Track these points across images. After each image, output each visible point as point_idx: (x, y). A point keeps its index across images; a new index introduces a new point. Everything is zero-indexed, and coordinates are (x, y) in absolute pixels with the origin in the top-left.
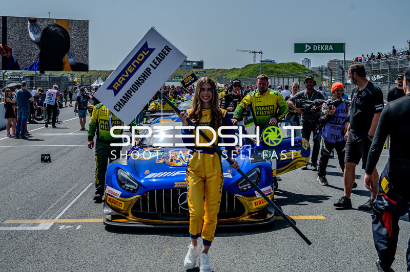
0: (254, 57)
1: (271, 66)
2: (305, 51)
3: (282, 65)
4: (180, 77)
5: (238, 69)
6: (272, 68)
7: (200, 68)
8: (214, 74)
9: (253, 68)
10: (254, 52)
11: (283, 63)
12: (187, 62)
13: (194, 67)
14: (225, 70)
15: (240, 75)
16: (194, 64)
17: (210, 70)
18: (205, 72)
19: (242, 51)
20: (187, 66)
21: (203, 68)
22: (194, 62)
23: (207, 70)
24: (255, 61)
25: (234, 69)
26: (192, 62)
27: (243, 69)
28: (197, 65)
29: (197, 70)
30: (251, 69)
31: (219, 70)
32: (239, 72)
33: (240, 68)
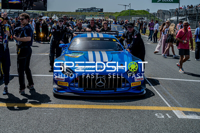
0: (125, 8)
1: (133, 11)
2: (158, 2)
3: (138, 11)
4: (92, 15)
5: (119, 13)
6: (134, 12)
7: (101, 12)
8: (107, 14)
9: (125, 12)
10: (125, 6)
11: (139, 10)
12: (96, 9)
13: (99, 11)
14: (112, 13)
15: (119, 15)
16: (99, 10)
17: (106, 12)
18: (104, 13)
19: (120, 5)
20: (96, 10)
21: (103, 12)
22: (99, 9)
23: (105, 12)
24: (125, 9)
25: (117, 12)
26: (98, 9)
27: (120, 12)
28: (100, 10)
29: (100, 13)
30: (124, 13)
31: (110, 13)
32: (119, 14)
33: (119, 12)
